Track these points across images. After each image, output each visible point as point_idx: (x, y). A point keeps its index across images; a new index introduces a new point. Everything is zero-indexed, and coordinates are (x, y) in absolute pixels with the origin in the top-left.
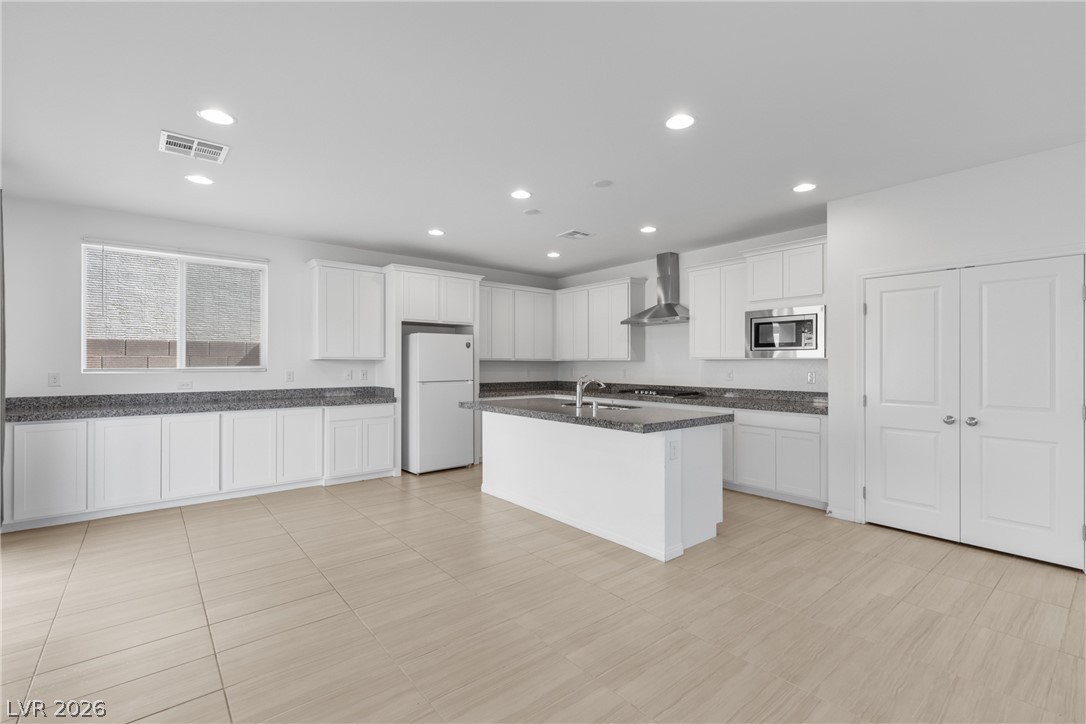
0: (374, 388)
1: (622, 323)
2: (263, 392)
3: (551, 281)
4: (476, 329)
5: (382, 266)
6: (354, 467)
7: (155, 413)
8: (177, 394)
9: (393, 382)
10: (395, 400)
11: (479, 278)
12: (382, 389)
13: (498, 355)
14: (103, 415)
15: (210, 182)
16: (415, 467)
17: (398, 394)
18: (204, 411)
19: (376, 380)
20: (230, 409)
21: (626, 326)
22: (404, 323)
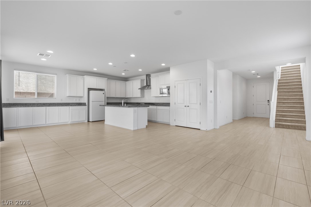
0: (82, 103)
1: (139, 89)
2: (55, 103)
3: (125, 79)
4: (106, 90)
5: (83, 76)
6: (76, 120)
7: (32, 107)
8: (35, 103)
9: (86, 101)
10: (86, 105)
11: (106, 79)
12: (83, 103)
13: (111, 96)
14: (20, 107)
15: (46, 60)
16: (91, 120)
17: (87, 104)
18: (42, 106)
19: (82, 101)
20: (48, 106)
21: (140, 90)
22: (88, 88)
